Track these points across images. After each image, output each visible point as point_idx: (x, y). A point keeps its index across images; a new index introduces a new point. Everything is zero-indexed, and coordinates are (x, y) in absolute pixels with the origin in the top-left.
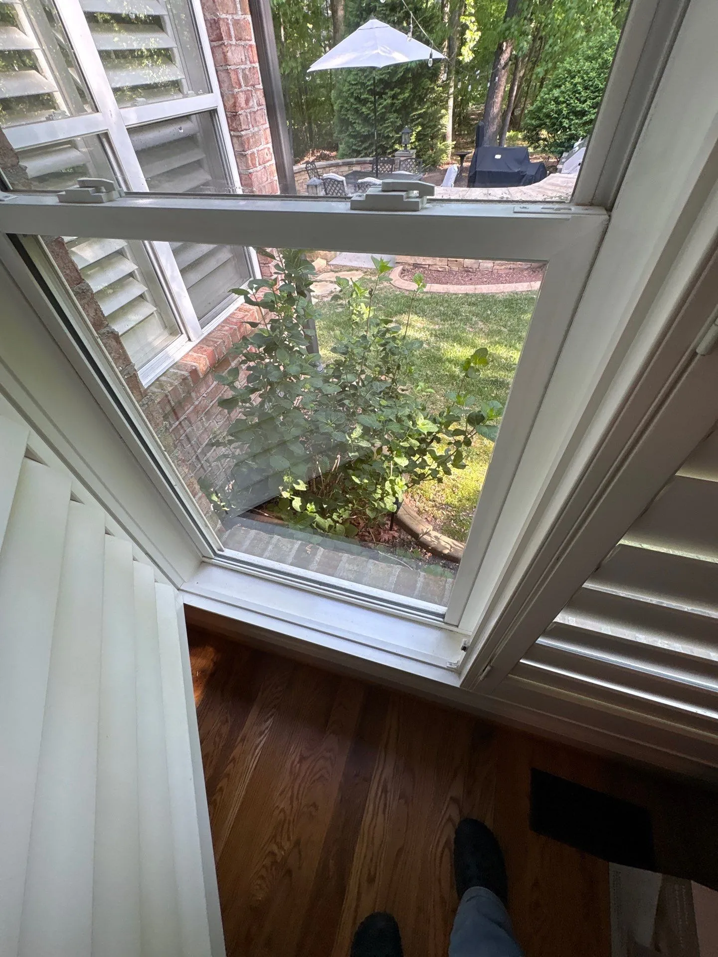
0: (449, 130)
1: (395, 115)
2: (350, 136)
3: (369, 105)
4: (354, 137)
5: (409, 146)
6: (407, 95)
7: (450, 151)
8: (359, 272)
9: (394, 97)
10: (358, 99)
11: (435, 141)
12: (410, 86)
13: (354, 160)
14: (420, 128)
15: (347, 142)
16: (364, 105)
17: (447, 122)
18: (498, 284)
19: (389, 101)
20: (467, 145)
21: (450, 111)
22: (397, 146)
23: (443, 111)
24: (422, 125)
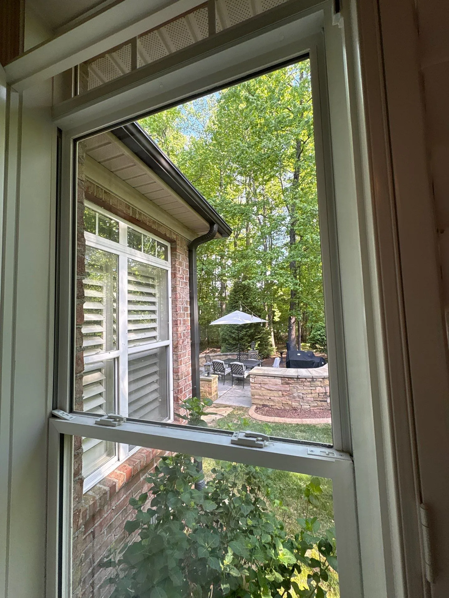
0: (273, 343)
1: (248, 337)
2: (227, 344)
3: (235, 334)
4: (229, 345)
5: (255, 349)
6: (252, 331)
7: (275, 350)
8: (230, 408)
9: (246, 332)
10: (231, 332)
11: (267, 347)
12: (254, 328)
13: (228, 353)
14: (259, 342)
15: (225, 346)
16: (233, 334)
17: (272, 340)
18: (316, 418)
19: (245, 333)
20: (282, 348)
21: (273, 336)
22: (249, 348)
23: (269, 336)
24: (261, 341)
